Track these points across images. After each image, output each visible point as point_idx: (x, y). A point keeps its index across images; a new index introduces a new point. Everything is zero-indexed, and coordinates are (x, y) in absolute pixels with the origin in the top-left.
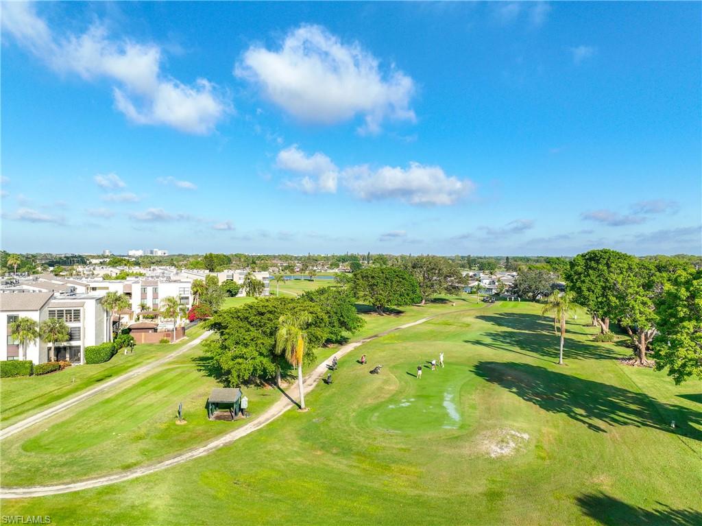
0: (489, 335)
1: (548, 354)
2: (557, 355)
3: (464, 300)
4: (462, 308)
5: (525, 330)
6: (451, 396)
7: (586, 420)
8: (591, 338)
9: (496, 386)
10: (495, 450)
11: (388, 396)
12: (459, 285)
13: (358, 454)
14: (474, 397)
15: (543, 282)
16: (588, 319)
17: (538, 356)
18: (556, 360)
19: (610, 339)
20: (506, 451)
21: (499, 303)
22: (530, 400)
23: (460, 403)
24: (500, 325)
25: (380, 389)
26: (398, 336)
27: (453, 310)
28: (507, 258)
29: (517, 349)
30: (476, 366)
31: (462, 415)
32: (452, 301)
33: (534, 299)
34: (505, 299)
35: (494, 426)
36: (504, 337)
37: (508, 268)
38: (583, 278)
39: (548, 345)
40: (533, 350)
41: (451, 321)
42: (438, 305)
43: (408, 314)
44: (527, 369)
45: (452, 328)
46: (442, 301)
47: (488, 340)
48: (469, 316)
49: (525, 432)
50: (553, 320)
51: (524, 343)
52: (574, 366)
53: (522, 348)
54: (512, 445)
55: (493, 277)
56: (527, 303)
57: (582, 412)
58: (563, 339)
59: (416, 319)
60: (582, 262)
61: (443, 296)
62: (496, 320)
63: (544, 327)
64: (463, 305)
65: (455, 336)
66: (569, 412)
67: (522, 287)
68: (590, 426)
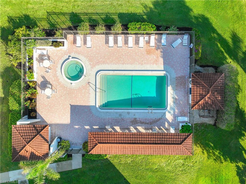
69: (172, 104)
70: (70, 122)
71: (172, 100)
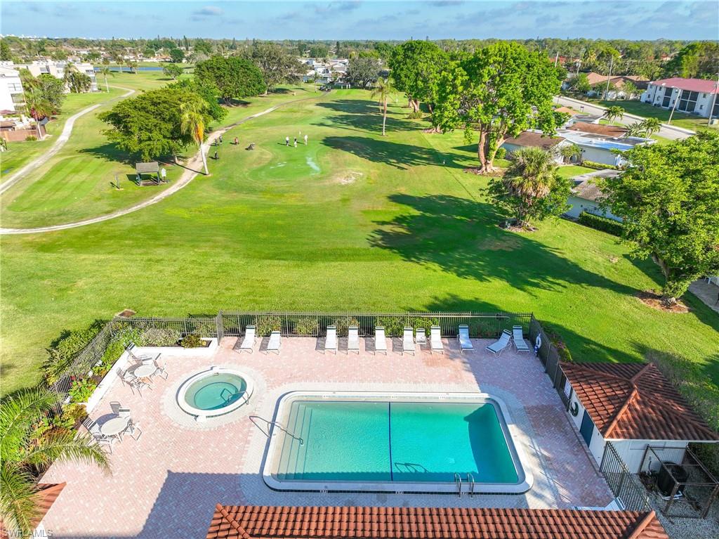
0: (330, 118)
1: (375, 130)
2: (381, 130)
3: (302, 89)
4: (303, 97)
5: (358, 113)
6: (311, 158)
7: (397, 165)
8: (406, 116)
9: (340, 151)
10: (344, 182)
11: (266, 162)
12: (299, 75)
13: (261, 191)
14: (327, 157)
15: (372, 70)
16: (405, 101)
17: (368, 131)
18: (381, 133)
19: (419, 116)
20: (350, 181)
21: (334, 91)
22: (363, 157)
23: (318, 162)
24: (337, 110)
25: (260, 158)
26: (255, 123)
27: (294, 99)
28: (338, 44)
29: (353, 127)
30: (324, 140)
31: (321, 167)
32: (293, 90)
33: (364, 87)
34: (339, 88)
35: (342, 171)
36: (342, 119)
37: (340, 55)
38: (402, 66)
39: (375, 123)
40: (364, 128)
41: (295, 109)
42: (280, 95)
43: (255, 104)
44: (360, 140)
45: (298, 115)
46: (283, 91)
47: (330, 122)
48: (310, 104)
49: (361, 172)
50: (378, 104)
51: (358, 123)
52: (392, 136)
53: (356, 127)
54: (353, 178)
55: (327, 65)
56: (358, 90)
57: (395, 161)
58: (385, 119)
59: (264, 108)
60: (402, 52)
61: (283, 86)
62: (334, 107)
63: (372, 110)
64: (302, 94)
65: (302, 120)
66: (387, 162)
67: (354, 76)
68: (399, 167)
69: (539, 471)
70: (142, 529)
71: (535, 460)
